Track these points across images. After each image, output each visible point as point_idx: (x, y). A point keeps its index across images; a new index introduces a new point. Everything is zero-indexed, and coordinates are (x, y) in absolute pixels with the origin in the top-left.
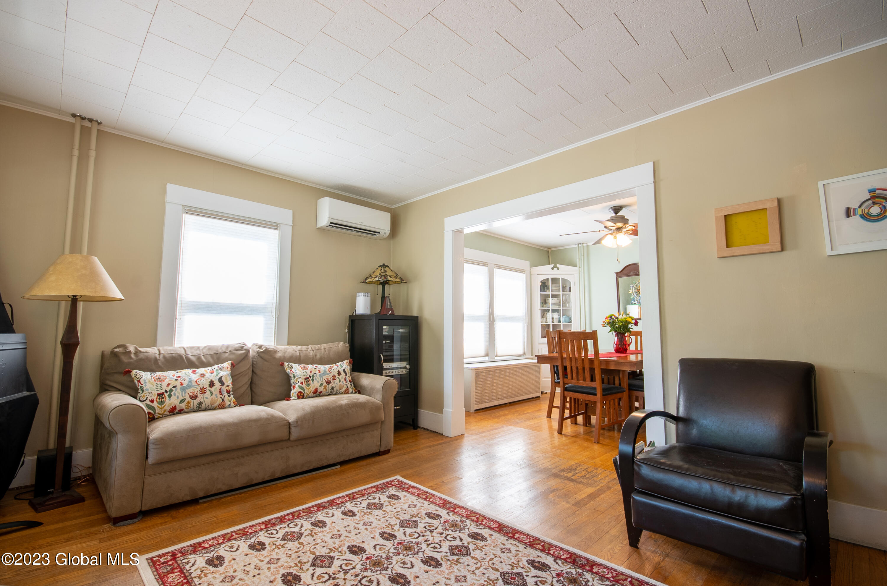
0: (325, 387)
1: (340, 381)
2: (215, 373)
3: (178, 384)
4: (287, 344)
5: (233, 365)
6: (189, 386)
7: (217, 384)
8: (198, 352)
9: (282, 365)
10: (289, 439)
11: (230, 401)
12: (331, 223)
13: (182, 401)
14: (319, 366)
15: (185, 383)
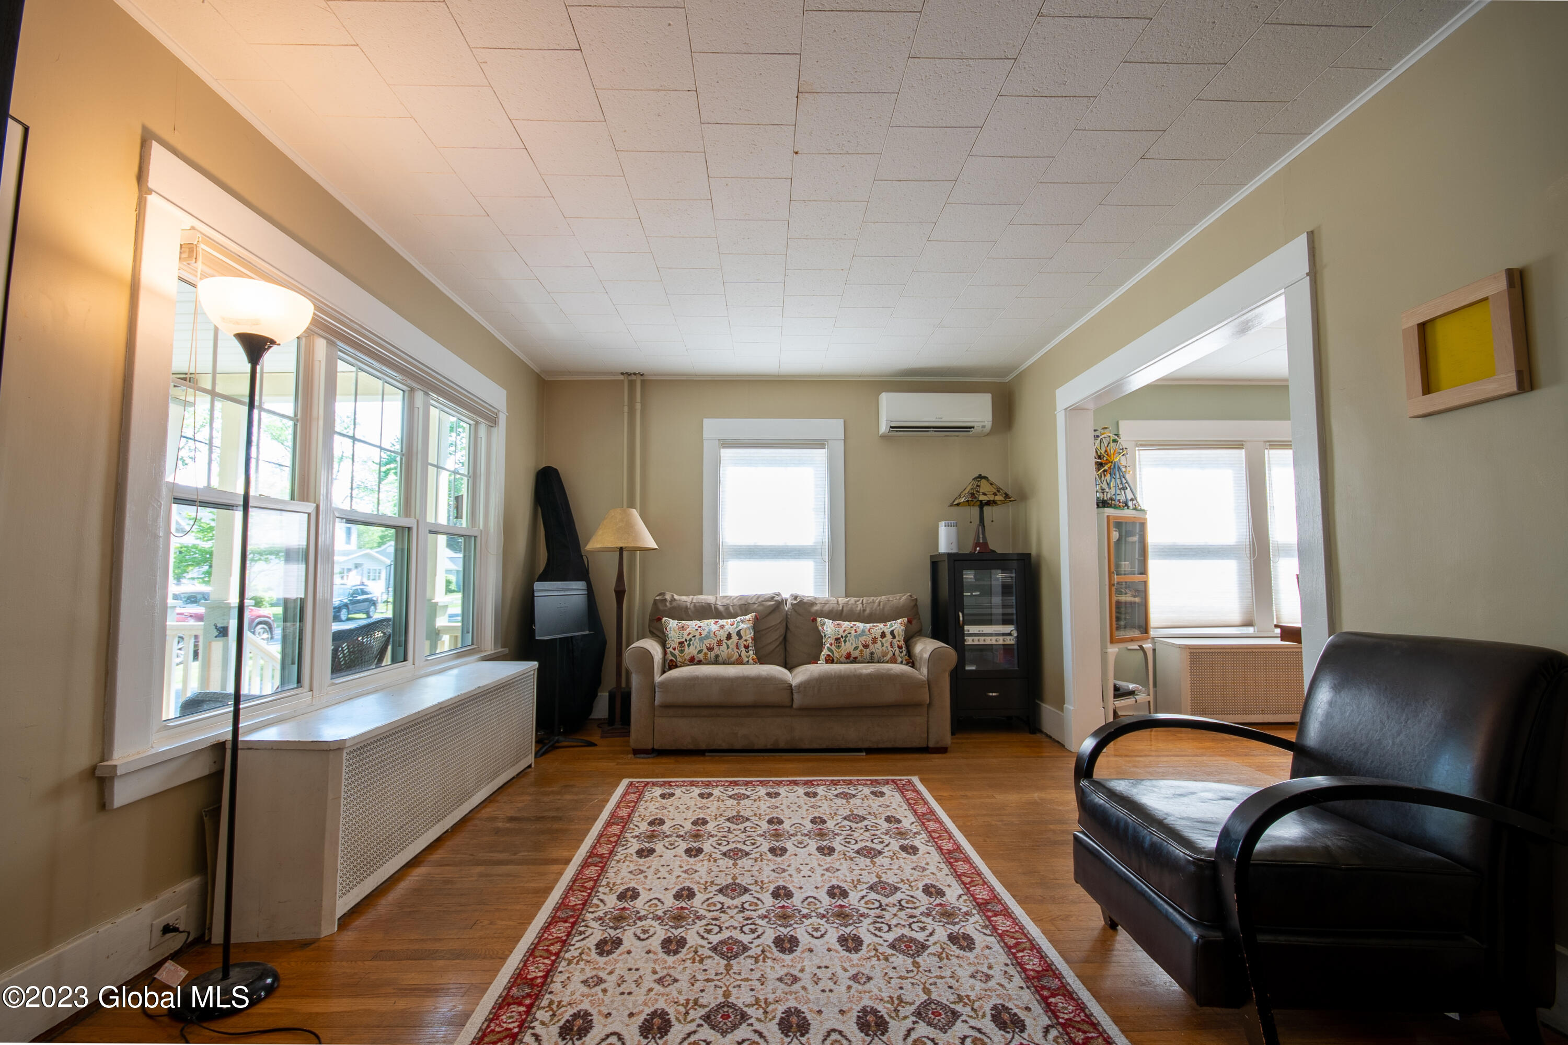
0: (861, 651)
1: (883, 646)
2: (735, 626)
3: (697, 634)
4: (844, 595)
5: (756, 619)
6: (707, 637)
7: (735, 638)
8: (728, 602)
9: (814, 620)
10: (792, 706)
11: (748, 657)
12: (891, 427)
13: (700, 652)
14: (858, 624)
15: (704, 634)
